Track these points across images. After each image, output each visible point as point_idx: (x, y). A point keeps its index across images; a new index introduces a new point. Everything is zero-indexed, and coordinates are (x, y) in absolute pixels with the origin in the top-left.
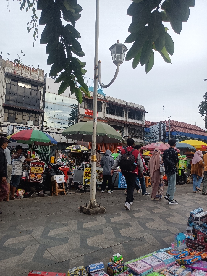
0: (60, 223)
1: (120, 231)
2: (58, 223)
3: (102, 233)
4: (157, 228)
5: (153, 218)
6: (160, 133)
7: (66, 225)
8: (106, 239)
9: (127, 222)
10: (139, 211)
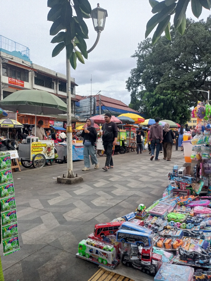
0: (49, 194)
1: (112, 192)
2: (48, 194)
3: (99, 196)
4: (138, 186)
5: (128, 180)
6: (91, 107)
7: (58, 195)
8: (107, 199)
9: (111, 185)
10: (111, 177)
